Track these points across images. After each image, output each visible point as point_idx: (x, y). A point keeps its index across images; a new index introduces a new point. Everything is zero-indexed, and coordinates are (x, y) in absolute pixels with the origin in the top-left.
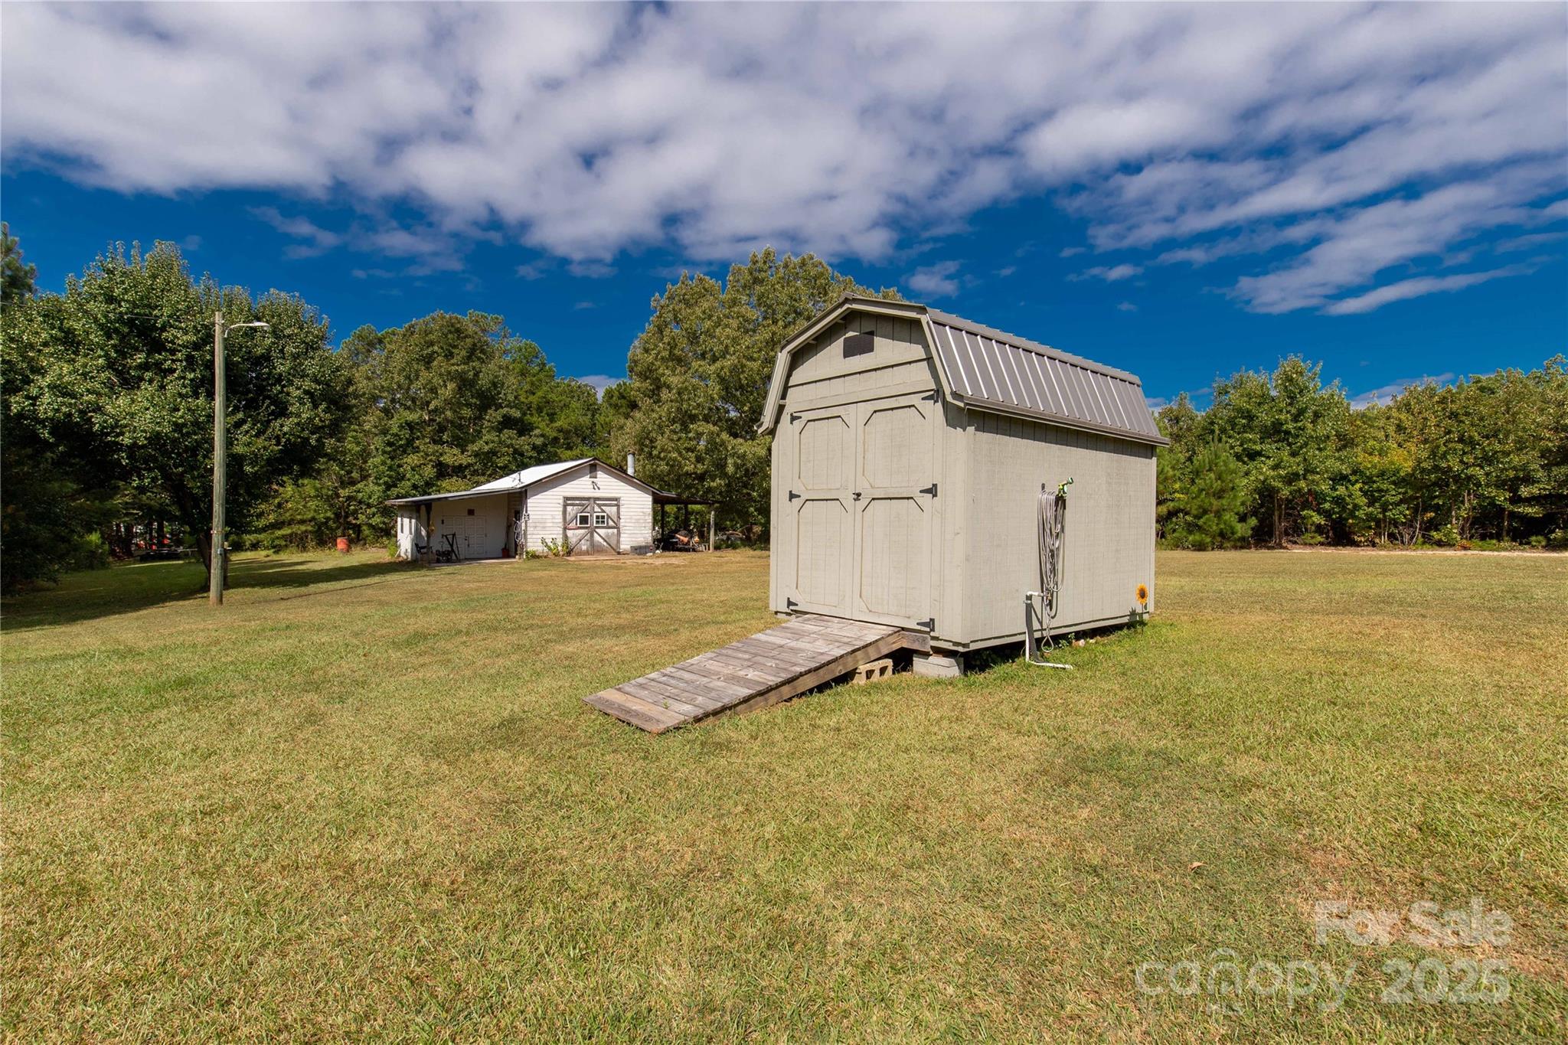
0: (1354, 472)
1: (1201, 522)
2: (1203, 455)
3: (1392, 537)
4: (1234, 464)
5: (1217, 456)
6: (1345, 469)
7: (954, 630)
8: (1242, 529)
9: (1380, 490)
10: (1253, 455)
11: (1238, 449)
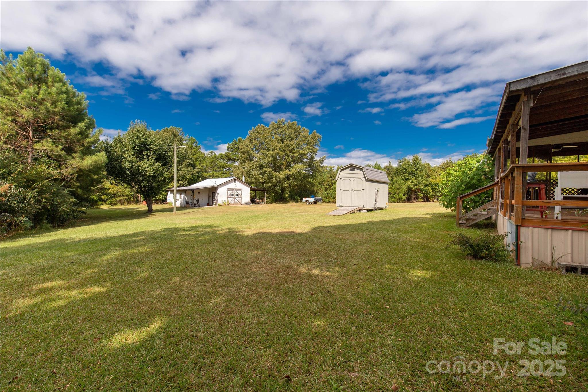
0: (430, 184)
1: (394, 196)
2: (395, 179)
4: (402, 181)
5: (398, 180)
6: (427, 183)
7: (367, 206)
8: (404, 198)
9: (435, 188)
10: (407, 179)
11: (403, 178)
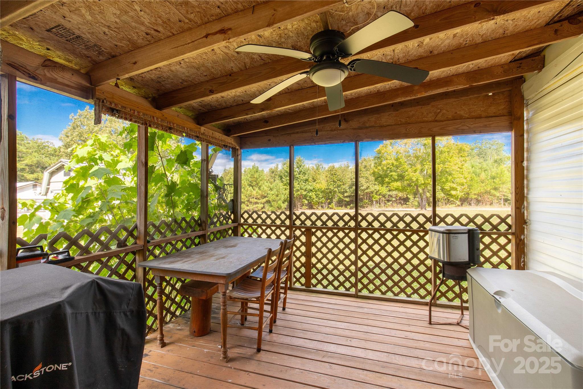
1: (272, 204)
3: (322, 207)
4: (282, 187)
5: (277, 184)
6: (311, 188)
8: (284, 206)
9: (318, 194)
11: (286, 182)
